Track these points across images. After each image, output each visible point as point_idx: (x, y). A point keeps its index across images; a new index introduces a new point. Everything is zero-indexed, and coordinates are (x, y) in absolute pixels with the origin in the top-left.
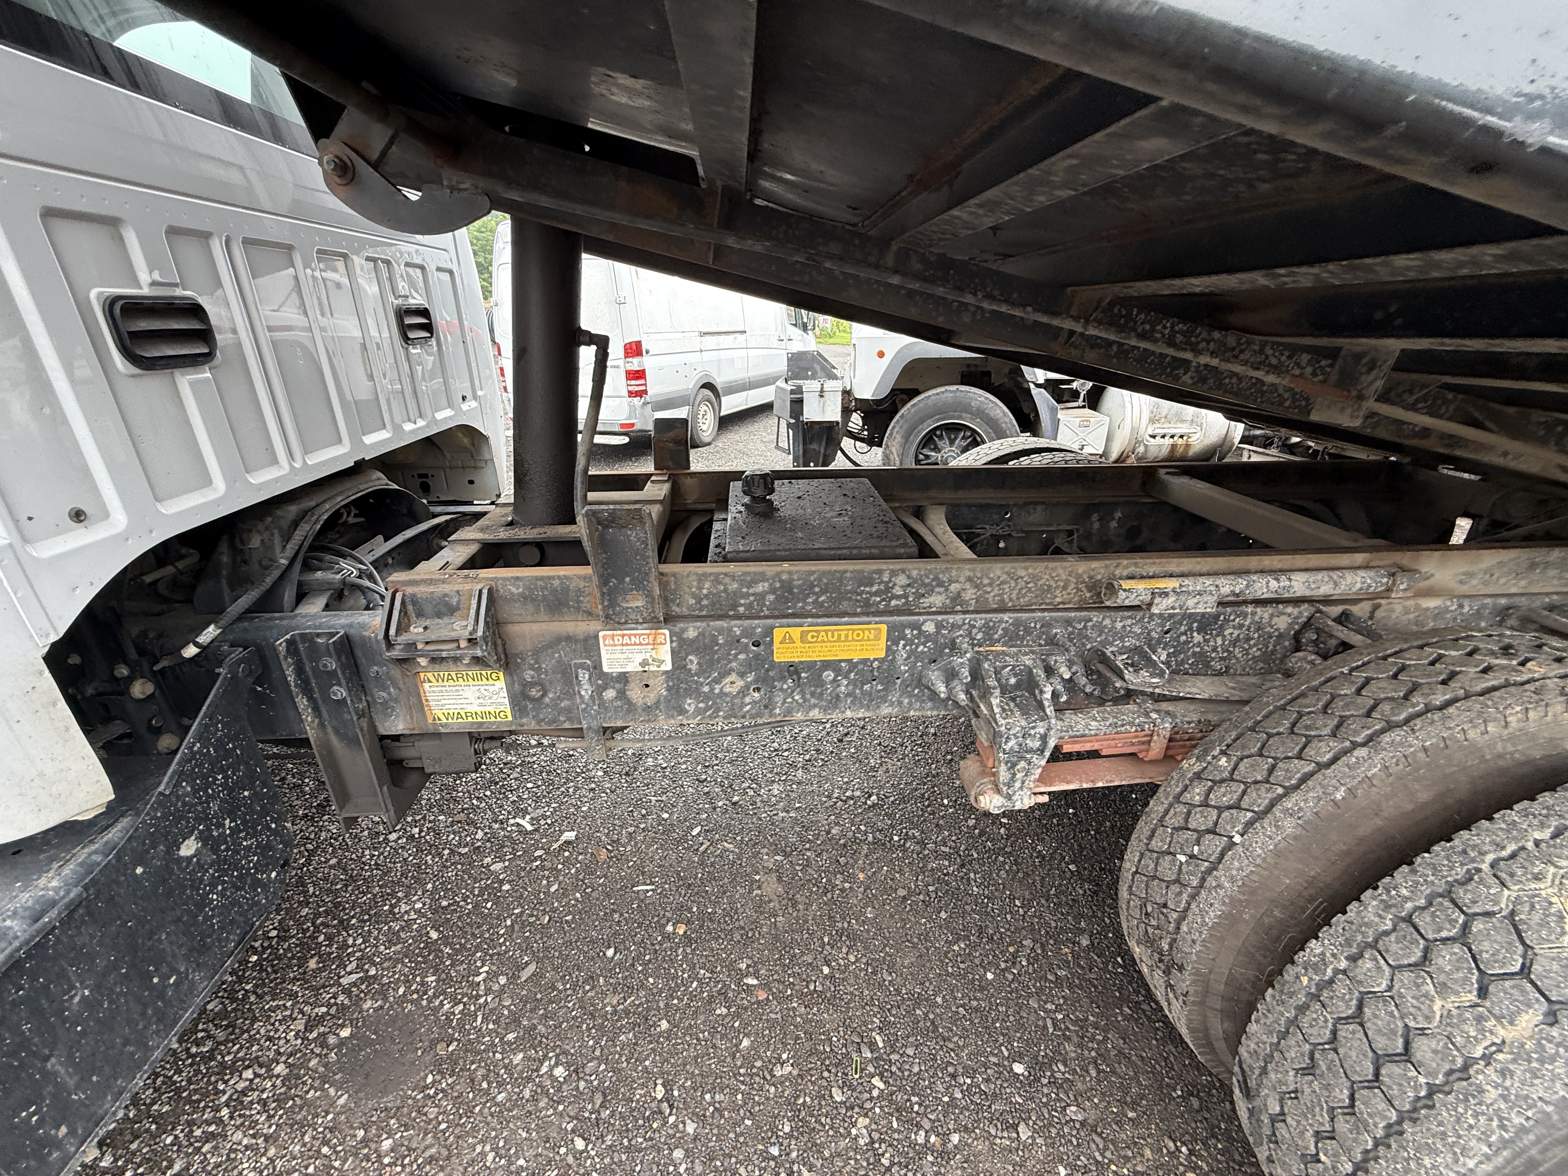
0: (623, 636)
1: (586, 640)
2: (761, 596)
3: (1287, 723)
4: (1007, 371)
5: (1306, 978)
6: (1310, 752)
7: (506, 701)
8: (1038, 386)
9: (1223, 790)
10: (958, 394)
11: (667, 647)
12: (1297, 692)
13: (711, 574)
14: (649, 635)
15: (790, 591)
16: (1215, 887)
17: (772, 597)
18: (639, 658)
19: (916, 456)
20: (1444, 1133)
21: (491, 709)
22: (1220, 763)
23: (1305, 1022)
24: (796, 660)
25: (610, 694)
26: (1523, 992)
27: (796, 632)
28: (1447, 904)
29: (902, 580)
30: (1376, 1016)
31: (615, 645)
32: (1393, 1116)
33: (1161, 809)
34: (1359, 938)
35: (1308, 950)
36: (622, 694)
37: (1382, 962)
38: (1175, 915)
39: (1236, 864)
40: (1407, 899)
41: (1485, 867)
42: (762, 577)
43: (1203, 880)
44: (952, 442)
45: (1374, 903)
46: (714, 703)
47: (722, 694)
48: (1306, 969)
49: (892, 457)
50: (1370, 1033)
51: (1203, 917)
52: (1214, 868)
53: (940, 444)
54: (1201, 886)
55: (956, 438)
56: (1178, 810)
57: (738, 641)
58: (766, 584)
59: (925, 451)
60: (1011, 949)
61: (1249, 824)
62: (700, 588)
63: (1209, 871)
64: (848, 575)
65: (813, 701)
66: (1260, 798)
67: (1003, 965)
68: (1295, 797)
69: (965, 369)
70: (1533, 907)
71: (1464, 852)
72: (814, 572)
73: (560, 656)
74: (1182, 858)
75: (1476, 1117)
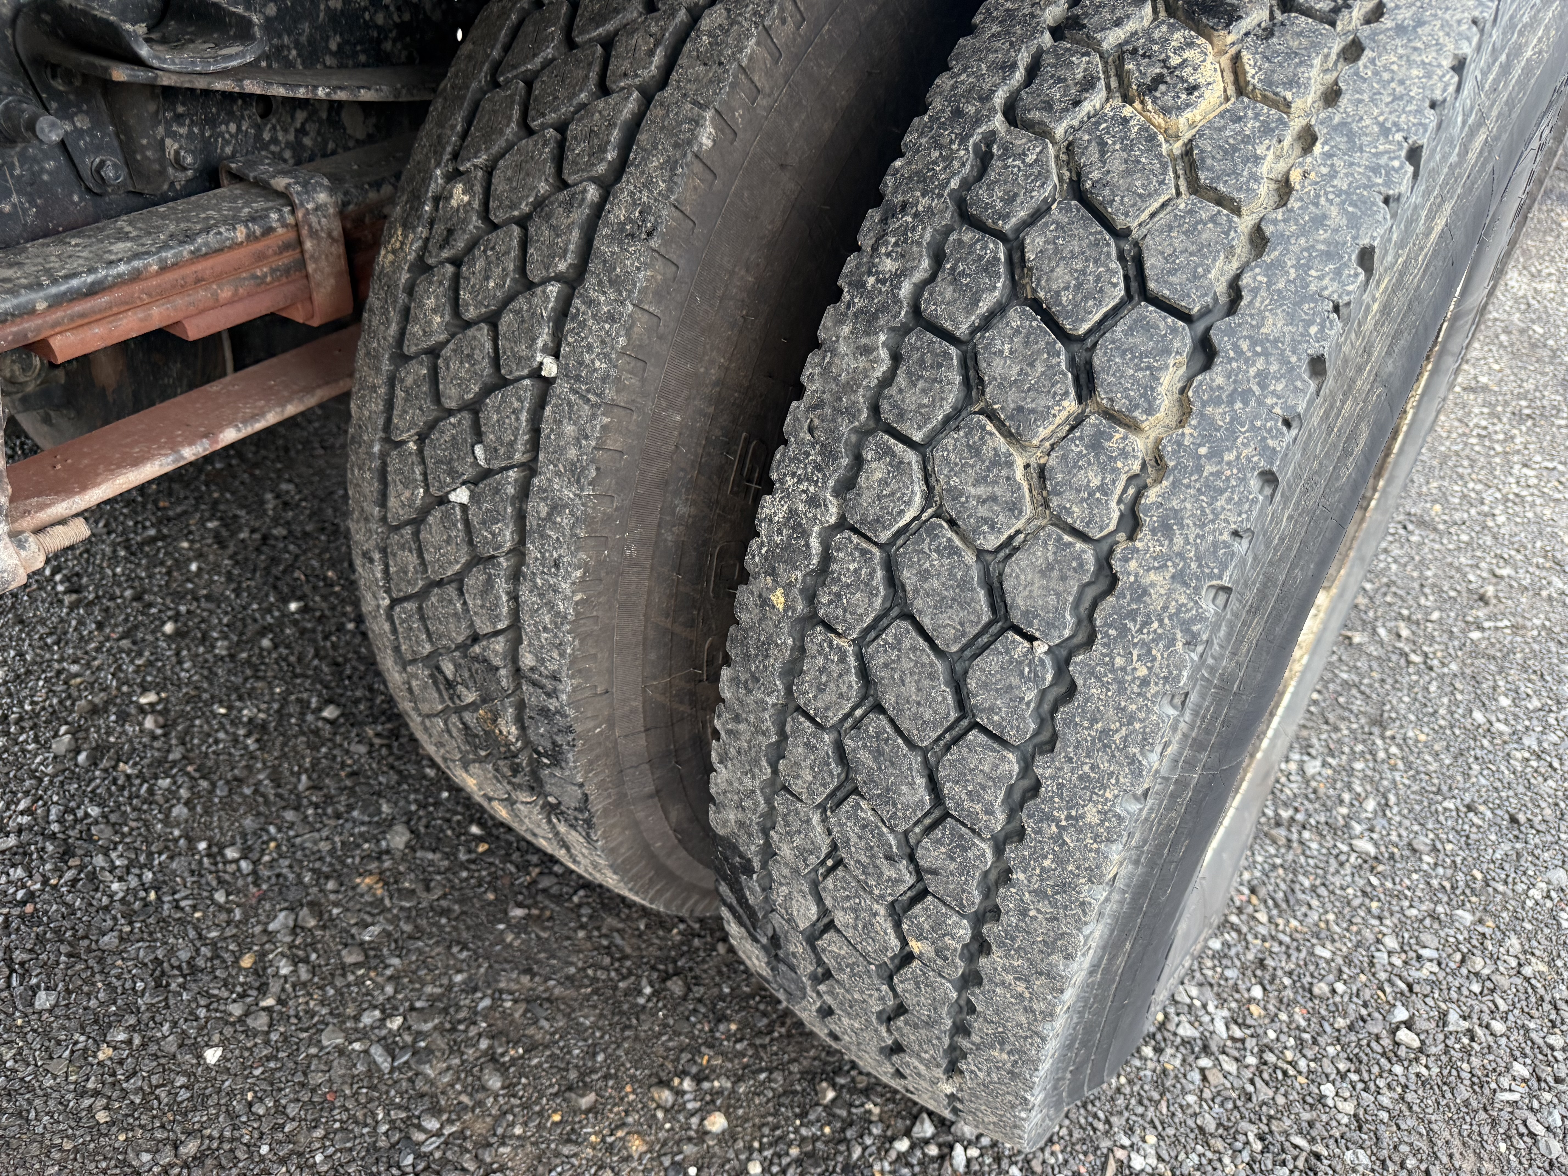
3: (555, 31)
5: (779, 592)
9: (480, 264)
20: (1105, 732)
22: (454, 203)
23: (806, 689)
26: (1148, 328)
28: (968, 236)
30: (924, 575)
32: (1012, 764)
33: (376, 406)
34: (844, 427)
35: (763, 529)
37: (899, 447)
38: (499, 645)
40: (898, 278)
41: (998, 122)
43: (521, 517)
45: (846, 329)
48: (772, 572)
50: (926, 622)
51: (550, 605)
52: (530, 468)
54: (522, 534)
56: (409, 381)
60: (247, 962)
61: (563, 313)
63: (524, 491)
66: (557, 237)
67: (237, 1010)
70: (1102, 144)
71: (957, 114)
74: (461, 495)
75: (1147, 655)
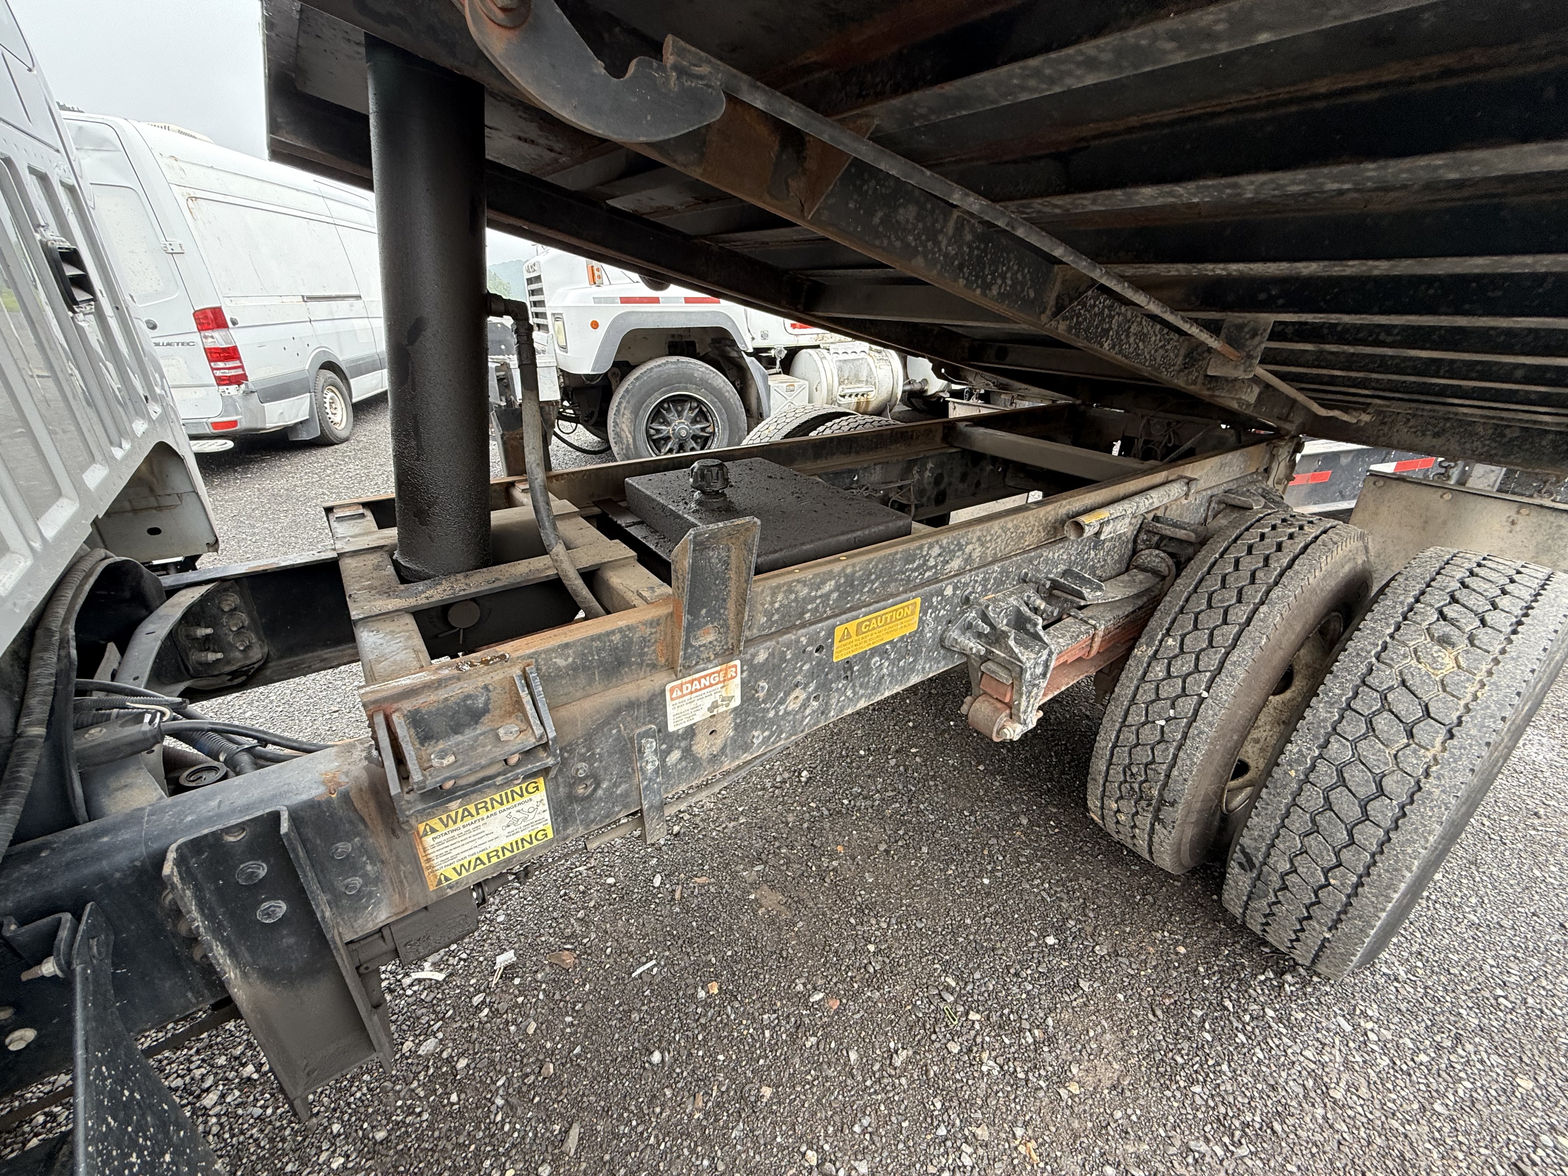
0: (692, 682)
1: (650, 701)
2: (827, 596)
3: (1205, 601)
4: (710, 341)
5: (1293, 771)
6: (1231, 618)
7: (547, 815)
8: (749, 354)
9: (1179, 662)
10: (680, 365)
11: (738, 680)
12: (1197, 579)
13: (784, 584)
14: (718, 672)
15: (852, 585)
16: (1197, 735)
17: (835, 595)
18: (708, 703)
19: (647, 432)
20: (1416, 828)
21: (525, 835)
22: (1168, 644)
23: (1301, 800)
24: (851, 655)
25: (676, 755)
26: (1431, 726)
27: (852, 626)
28: (1367, 689)
29: (936, 550)
30: (1353, 776)
31: (683, 696)
32: (1381, 832)
33: (1130, 692)
34: (1322, 731)
35: (1287, 753)
36: (687, 752)
37: (1344, 740)
38: (1164, 767)
39: (1210, 712)
40: (1341, 695)
41: (1374, 660)
42: (830, 575)
43: (1186, 732)
44: (680, 414)
45: (1321, 705)
46: (779, 726)
47: (787, 713)
48: (1291, 765)
49: (623, 435)
50: (1353, 789)
51: (1191, 759)
52: (1193, 720)
53: (669, 417)
54: (1185, 736)
55: (683, 410)
56: (1146, 688)
57: (804, 651)
58: (833, 583)
59: (655, 425)
60: (986, 852)
61: (1212, 680)
62: (772, 603)
63: (1189, 725)
64: (898, 556)
65: (861, 692)
66: (1210, 661)
67: (989, 868)
68: (1236, 652)
69: (671, 339)
70: (1413, 675)
71: (1358, 654)
72: (872, 560)
73: (619, 731)
74: (1163, 723)
75: (1432, 809)
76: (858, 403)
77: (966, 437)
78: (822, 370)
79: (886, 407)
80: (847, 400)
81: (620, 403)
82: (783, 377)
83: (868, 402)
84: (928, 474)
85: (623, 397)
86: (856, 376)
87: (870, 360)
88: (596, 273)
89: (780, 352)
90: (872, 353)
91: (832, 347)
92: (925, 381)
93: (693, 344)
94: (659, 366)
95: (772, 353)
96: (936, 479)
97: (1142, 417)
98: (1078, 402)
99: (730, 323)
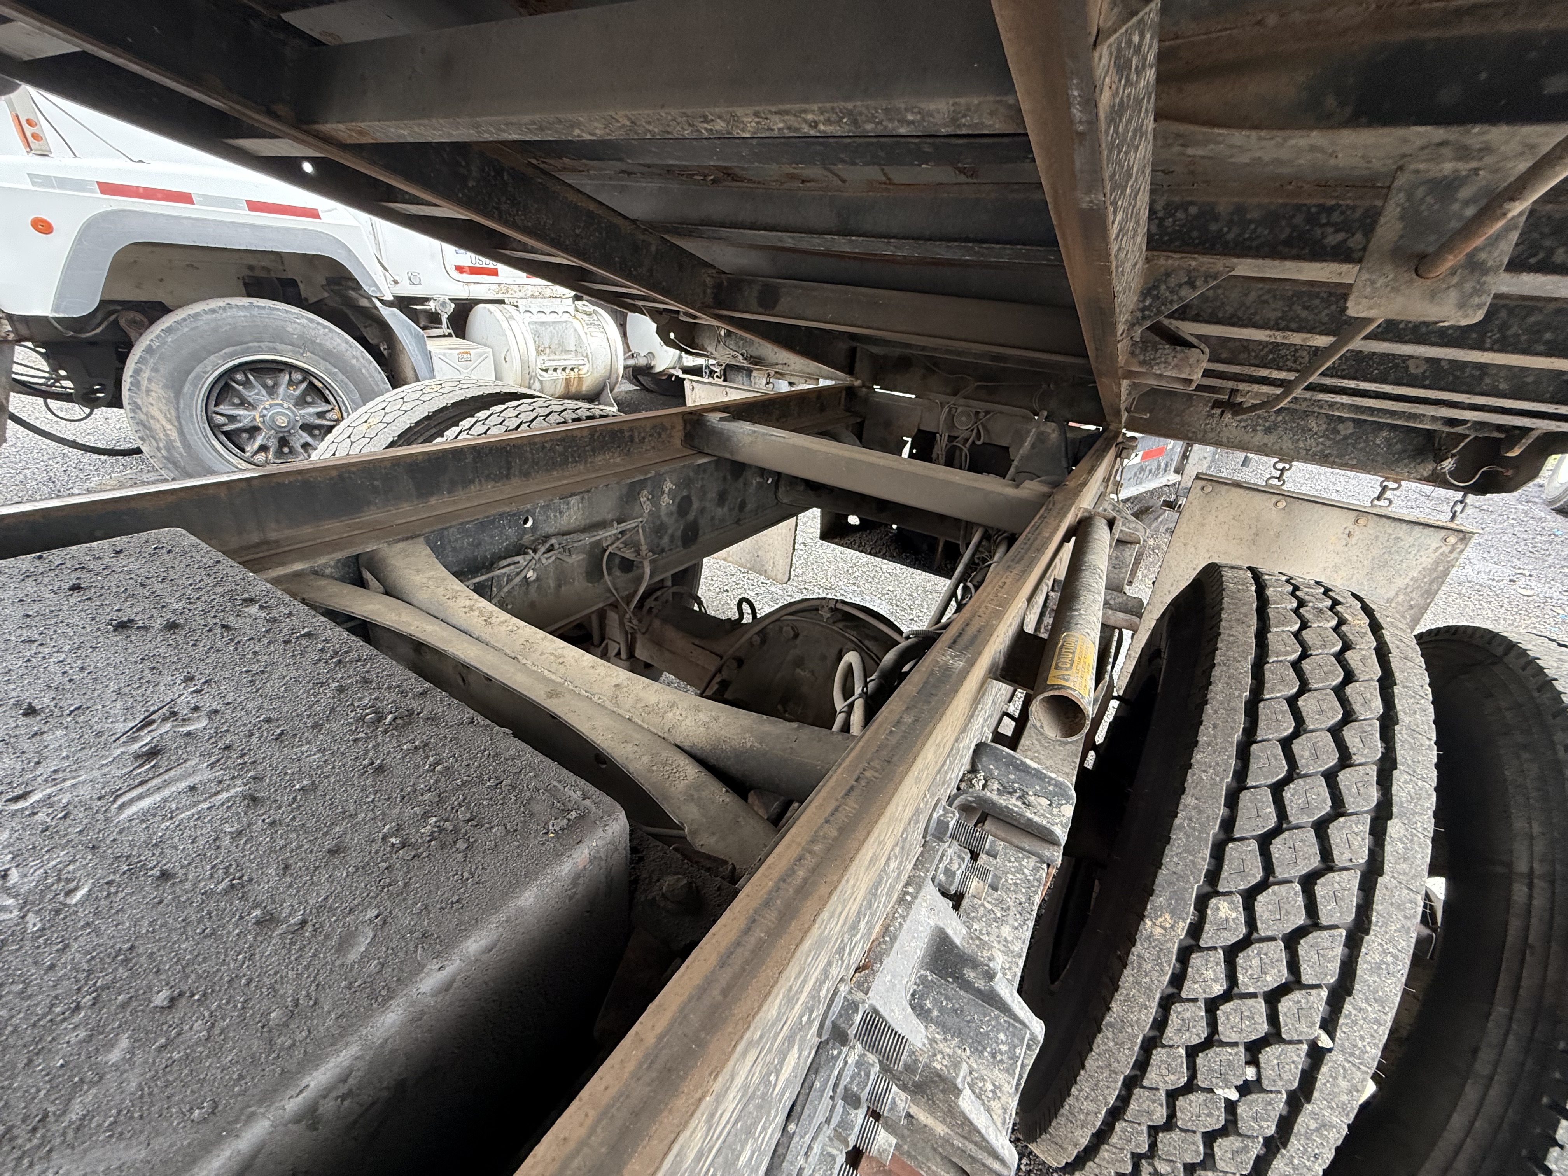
4: (323, 281)
8: (386, 304)
12: (1232, 753)
16: (1317, 1130)
19: (210, 421)
39: (1344, 1084)
44: (272, 391)
49: (153, 424)
53: (250, 395)
55: (276, 385)
59: (224, 408)
68: (1372, 939)
69: (246, 272)
76: (568, 380)
77: (723, 439)
78: (509, 333)
79: (605, 386)
80: (551, 375)
81: (137, 372)
82: (455, 341)
83: (580, 379)
84: (666, 501)
85: (141, 360)
86: (561, 344)
87: (577, 324)
88: (29, 130)
89: (444, 304)
90: (580, 316)
91: (521, 303)
92: (651, 354)
93: (293, 283)
94: (213, 311)
95: (432, 306)
96: (680, 506)
97: (942, 405)
98: (857, 383)
99: (343, 252)
